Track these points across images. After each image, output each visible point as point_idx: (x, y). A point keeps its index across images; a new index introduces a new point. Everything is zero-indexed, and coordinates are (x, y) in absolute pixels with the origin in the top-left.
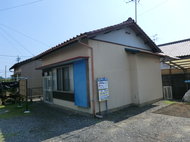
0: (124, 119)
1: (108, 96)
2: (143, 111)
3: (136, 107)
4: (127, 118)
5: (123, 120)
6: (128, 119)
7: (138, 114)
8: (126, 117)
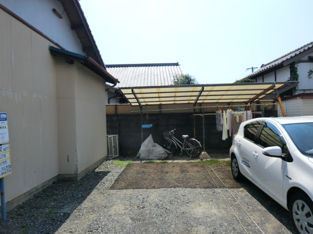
0: (62, 222)
1: (9, 163)
2: (91, 189)
3: (68, 180)
4: (67, 216)
5: (60, 225)
6: (71, 217)
7: (84, 198)
8: (65, 214)
